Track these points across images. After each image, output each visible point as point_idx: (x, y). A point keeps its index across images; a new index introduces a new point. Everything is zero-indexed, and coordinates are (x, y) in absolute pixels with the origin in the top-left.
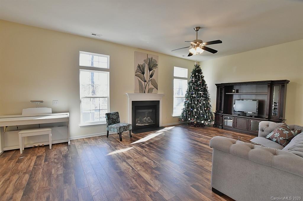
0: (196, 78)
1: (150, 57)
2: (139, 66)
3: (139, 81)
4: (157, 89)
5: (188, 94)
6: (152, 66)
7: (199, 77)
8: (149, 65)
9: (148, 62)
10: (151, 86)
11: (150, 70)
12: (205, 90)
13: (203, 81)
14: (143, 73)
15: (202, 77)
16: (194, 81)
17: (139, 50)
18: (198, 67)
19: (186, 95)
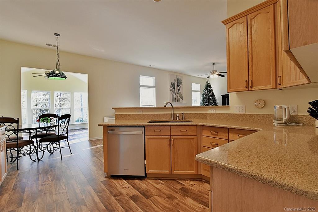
0: (208, 91)
1: (178, 77)
2: (172, 84)
3: (172, 94)
4: (182, 99)
5: (203, 103)
6: (179, 83)
7: (210, 90)
8: (177, 82)
9: (177, 80)
10: (179, 97)
11: (178, 86)
12: (214, 100)
13: (213, 93)
14: (174, 89)
15: (212, 90)
16: (207, 93)
17: (171, 73)
18: (209, 83)
19: (201, 103)
